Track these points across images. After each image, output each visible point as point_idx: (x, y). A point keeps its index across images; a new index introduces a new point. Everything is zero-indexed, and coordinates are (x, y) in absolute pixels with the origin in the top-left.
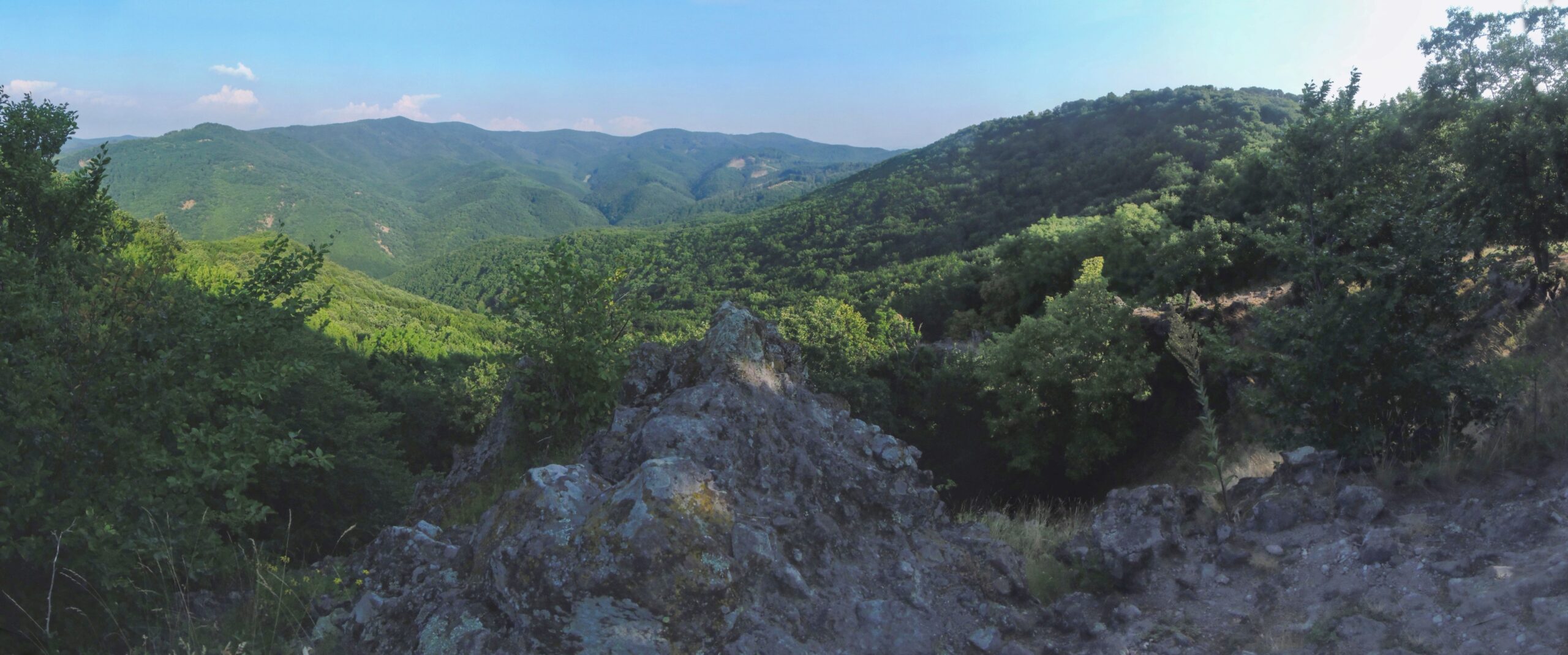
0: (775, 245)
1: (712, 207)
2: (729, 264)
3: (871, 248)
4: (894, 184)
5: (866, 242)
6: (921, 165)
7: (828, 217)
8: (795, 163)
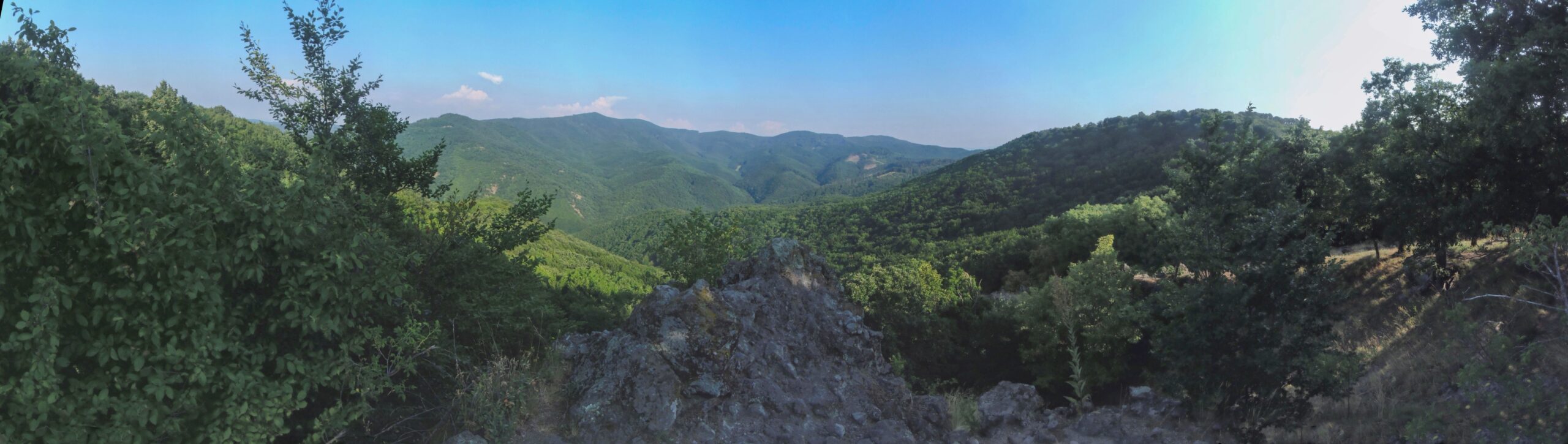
0: (881, 220)
1: (833, 190)
2: (844, 234)
3: (953, 223)
4: (971, 175)
5: (949, 219)
6: (992, 162)
7: (921, 200)
8: (897, 159)
